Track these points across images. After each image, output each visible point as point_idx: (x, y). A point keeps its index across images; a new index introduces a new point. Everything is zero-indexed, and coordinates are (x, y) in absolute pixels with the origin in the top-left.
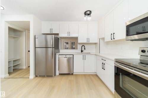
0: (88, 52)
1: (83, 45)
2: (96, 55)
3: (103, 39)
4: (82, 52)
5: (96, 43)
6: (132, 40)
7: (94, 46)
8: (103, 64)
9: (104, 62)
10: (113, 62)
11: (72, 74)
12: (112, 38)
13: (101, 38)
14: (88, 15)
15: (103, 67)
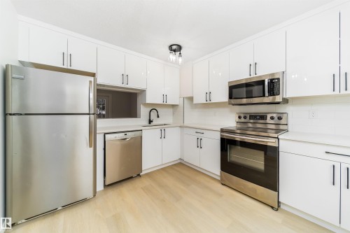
0: (163, 123)
1: (154, 108)
2: (180, 127)
3: (191, 99)
4: (150, 123)
5: (173, 106)
6: (233, 105)
7: (171, 110)
8: (199, 140)
9: (200, 136)
10: (219, 133)
11: (139, 175)
12: (208, 99)
13: (186, 98)
14: (175, 51)
15: (199, 145)
